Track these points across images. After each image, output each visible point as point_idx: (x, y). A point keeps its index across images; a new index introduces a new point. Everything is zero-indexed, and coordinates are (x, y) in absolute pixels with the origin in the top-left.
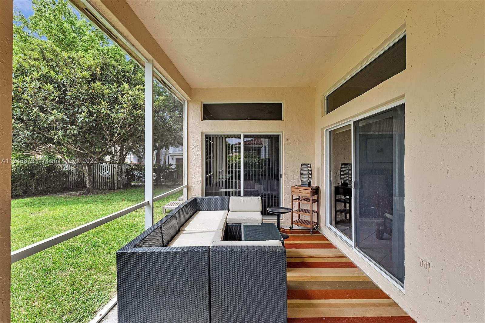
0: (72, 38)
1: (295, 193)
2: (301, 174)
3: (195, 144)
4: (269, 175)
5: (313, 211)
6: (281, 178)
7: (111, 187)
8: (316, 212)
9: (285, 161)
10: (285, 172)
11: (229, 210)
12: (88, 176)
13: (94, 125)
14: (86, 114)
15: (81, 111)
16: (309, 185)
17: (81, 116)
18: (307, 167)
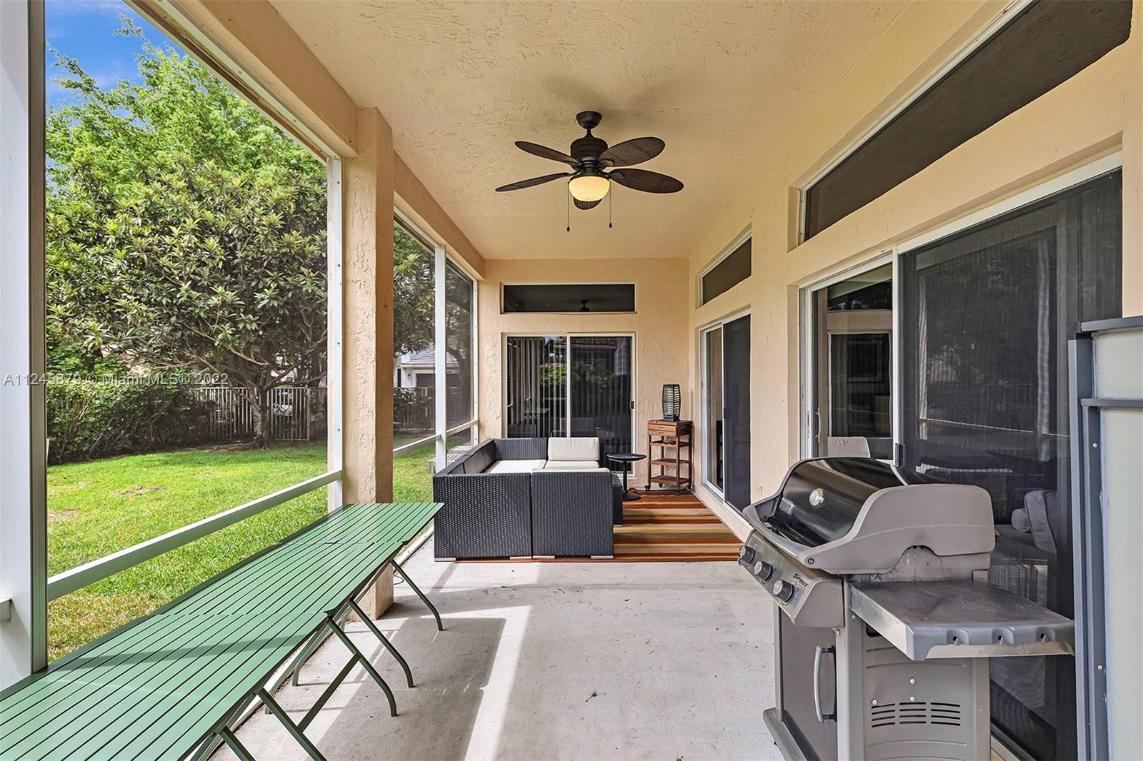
0: (229, 139)
1: (654, 432)
2: (664, 401)
3: (491, 353)
4: (613, 407)
5: (680, 462)
6: (633, 408)
7: (299, 435)
8: (687, 462)
9: (639, 380)
10: (639, 399)
11: (547, 460)
12: (259, 411)
13: (287, 312)
14: (273, 292)
15: (264, 288)
16: (676, 418)
17: (263, 296)
18: (672, 389)
